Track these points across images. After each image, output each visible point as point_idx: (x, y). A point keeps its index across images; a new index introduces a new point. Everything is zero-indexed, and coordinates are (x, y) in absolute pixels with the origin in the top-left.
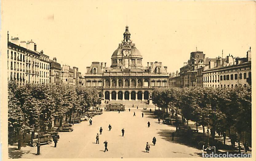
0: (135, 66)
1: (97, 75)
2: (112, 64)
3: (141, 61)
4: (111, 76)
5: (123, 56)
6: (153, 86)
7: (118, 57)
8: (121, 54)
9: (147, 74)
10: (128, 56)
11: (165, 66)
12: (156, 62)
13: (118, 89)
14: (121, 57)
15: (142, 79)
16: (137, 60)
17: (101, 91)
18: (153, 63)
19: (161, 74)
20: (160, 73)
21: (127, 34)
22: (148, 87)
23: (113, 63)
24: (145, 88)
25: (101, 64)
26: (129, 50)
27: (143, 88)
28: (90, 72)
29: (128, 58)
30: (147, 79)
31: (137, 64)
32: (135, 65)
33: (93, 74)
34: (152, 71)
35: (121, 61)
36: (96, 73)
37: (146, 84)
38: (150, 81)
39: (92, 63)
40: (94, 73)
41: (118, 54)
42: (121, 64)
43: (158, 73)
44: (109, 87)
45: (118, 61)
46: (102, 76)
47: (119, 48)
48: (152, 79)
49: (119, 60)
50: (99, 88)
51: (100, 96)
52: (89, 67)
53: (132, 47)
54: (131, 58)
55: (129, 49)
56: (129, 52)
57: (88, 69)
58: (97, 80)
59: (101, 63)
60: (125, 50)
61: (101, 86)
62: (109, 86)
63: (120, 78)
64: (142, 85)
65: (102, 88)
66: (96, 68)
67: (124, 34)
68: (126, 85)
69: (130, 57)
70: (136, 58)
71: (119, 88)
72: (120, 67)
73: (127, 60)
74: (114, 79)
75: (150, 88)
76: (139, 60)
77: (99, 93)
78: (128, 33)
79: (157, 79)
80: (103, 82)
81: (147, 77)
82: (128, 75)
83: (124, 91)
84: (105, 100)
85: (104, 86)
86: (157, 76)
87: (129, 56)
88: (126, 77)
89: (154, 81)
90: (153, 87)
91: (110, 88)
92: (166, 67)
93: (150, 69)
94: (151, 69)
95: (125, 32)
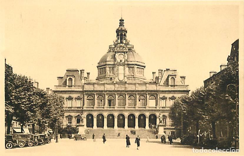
0: (134, 78)
1: (73, 89)
2: (98, 75)
3: (142, 70)
4: (95, 89)
5: (116, 63)
6: (162, 106)
7: (108, 63)
8: (112, 60)
9: (153, 87)
10: (123, 61)
11: (182, 76)
12: (168, 70)
13: (106, 110)
14: (112, 63)
15: (146, 94)
16: (137, 68)
17: (79, 114)
18: (162, 71)
19: (176, 87)
20: (174, 86)
21: (122, 30)
22: (156, 108)
23: (99, 73)
24: (150, 109)
25: (81, 73)
26: (124, 52)
27: (147, 108)
28: (63, 84)
29: (124, 65)
30: (154, 94)
31: (137, 75)
32: (133, 76)
33: (67, 87)
34: (162, 82)
35: (113, 69)
36: (72, 86)
37: (151, 103)
38: (158, 98)
39: (67, 70)
40: (69, 86)
41: (108, 60)
42: (111, 74)
43: (171, 86)
44: (93, 108)
45: (108, 69)
46: (81, 90)
47: (109, 51)
48: (161, 95)
49: (110, 67)
50: (76, 109)
51: (78, 121)
52: (62, 78)
53: (130, 49)
54: (128, 65)
55: (125, 50)
56: (124, 56)
57: (61, 80)
58: (74, 96)
59: (81, 71)
60: (119, 53)
61: (80, 106)
62: (92, 106)
63: (111, 93)
64: (145, 104)
65: (81, 109)
66: (72, 77)
67: (118, 31)
68: (119, 105)
69: (126, 63)
70: (136, 65)
71: (108, 109)
72: (111, 78)
73: (121, 68)
74: (101, 94)
75: (158, 108)
76: (139, 68)
77: (77, 117)
78: (124, 29)
79: (171, 95)
80: (83, 99)
81: (154, 91)
82: (123, 89)
83: (116, 114)
84: (85, 127)
85: (85, 106)
86: (170, 89)
87: (125, 61)
88: (119, 91)
89: (164, 98)
90: (162, 108)
91: (95, 109)
92: (183, 78)
93: (158, 79)
94: (160, 80)
95: (119, 28)
